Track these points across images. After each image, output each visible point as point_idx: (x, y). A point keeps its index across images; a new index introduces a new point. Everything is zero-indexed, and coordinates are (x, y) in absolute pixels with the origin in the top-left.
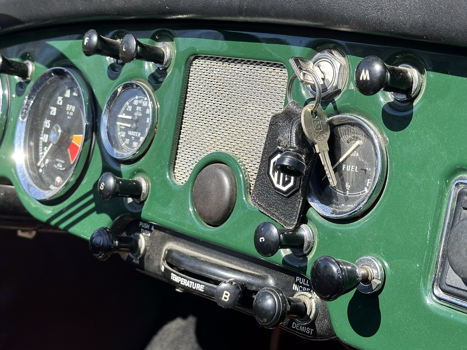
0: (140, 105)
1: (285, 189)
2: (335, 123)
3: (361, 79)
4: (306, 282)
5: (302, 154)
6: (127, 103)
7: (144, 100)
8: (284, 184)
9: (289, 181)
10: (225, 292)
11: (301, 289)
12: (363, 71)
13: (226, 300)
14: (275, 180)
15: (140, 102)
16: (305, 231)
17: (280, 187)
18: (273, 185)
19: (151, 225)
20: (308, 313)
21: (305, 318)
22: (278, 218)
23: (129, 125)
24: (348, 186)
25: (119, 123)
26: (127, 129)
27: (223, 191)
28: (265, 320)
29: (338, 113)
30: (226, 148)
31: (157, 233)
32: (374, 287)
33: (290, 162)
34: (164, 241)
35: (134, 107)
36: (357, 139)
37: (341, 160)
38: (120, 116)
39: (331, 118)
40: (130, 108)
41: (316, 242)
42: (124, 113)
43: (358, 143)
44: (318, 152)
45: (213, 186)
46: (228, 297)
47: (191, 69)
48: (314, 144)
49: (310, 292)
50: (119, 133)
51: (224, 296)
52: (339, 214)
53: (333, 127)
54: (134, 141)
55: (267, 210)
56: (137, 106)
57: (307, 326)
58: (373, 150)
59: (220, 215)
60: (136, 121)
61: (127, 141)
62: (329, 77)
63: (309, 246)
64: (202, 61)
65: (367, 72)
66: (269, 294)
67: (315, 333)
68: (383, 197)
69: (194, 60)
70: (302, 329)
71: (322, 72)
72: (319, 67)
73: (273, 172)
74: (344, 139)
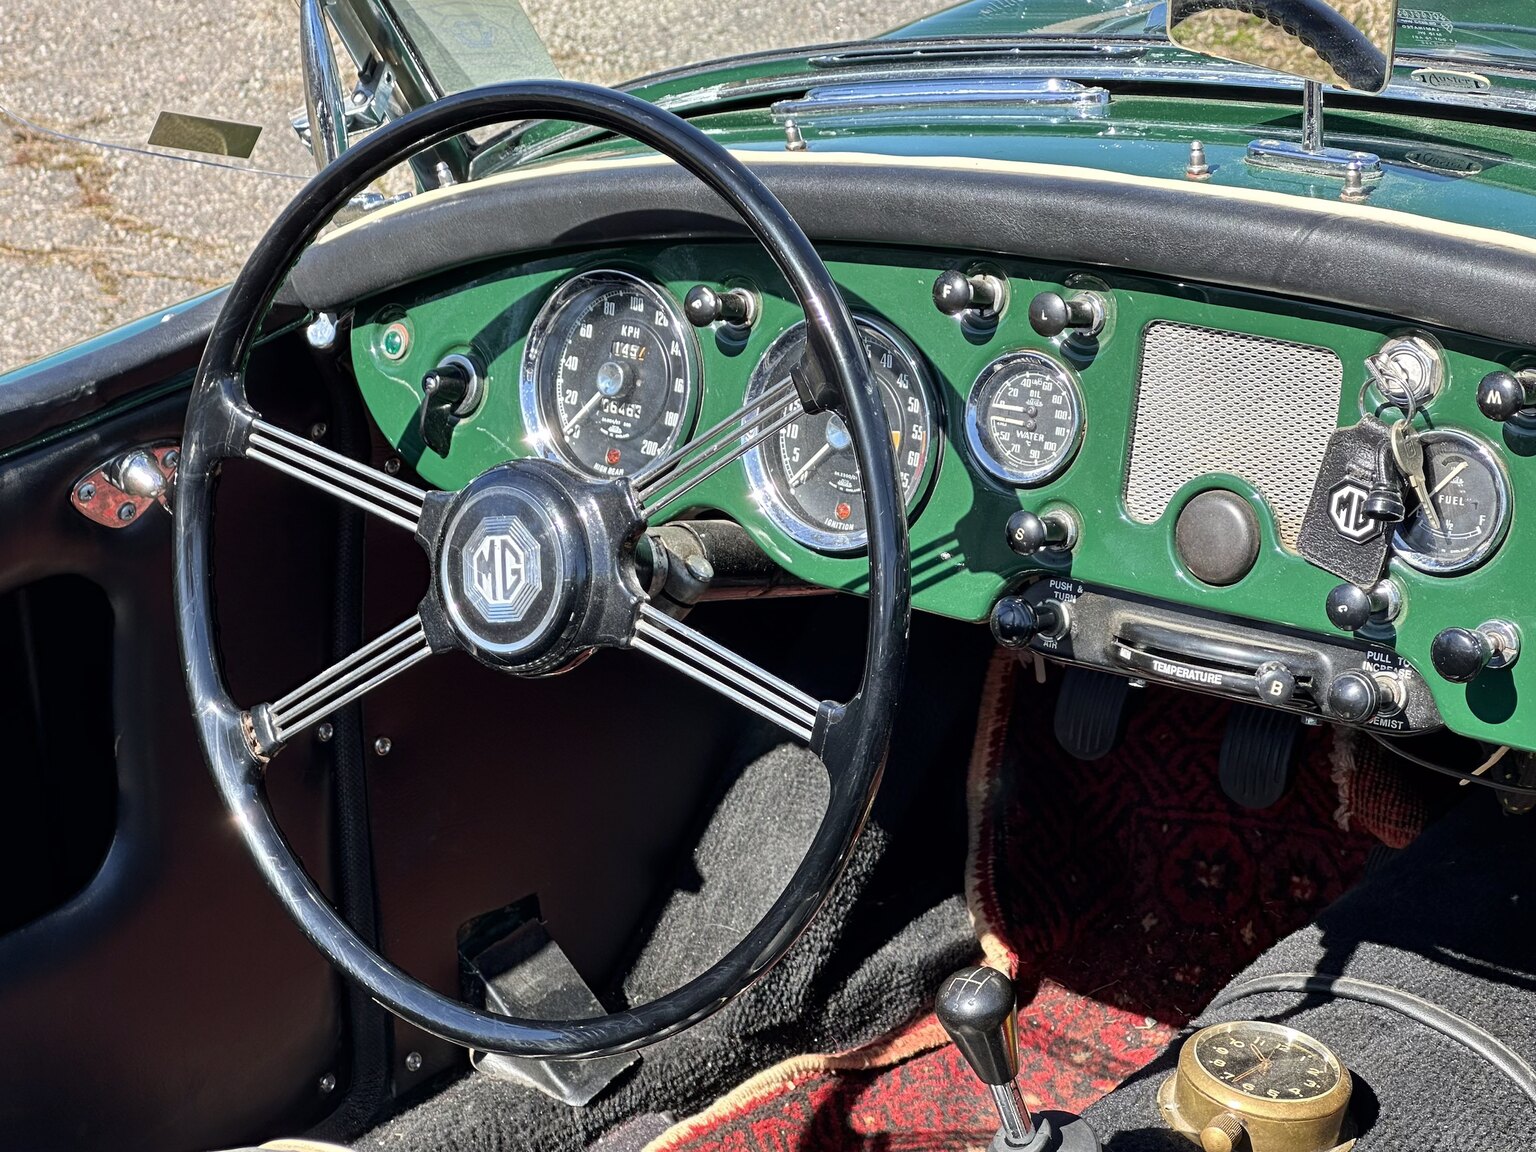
0: (1034, 387)
1: (1359, 533)
2: (1429, 441)
3: (1488, 401)
4: (1384, 658)
5: (1396, 491)
6: (1008, 383)
7: (1044, 380)
8: (1357, 527)
9: (1364, 524)
10: (1275, 682)
11: (1377, 668)
12: (1492, 392)
13: (1278, 694)
14: (1340, 521)
15: (1036, 383)
16: (1386, 589)
17: (1350, 530)
18: (1337, 528)
19: (1076, 584)
20: (1396, 701)
21: (1392, 707)
22: (1344, 573)
23: (1021, 423)
24: (1449, 524)
25: (993, 418)
26: (1012, 428)
27: (1238, 536)
28: (1348, 715)
29: (1432, 428)
30: (1228, 466)
31: (1090, 597)
32: (1507, 659)
33: (1385, 506)
34: (1110, 609)
35: (1024, 394)
36: (1459, 460)
37: (1437, 489)
38: (994, 405)
39: (1422, 434)
40: (1015, 392)
41: (1406, 603)
42: (1001, 399)
43: (1462, 466)
44: (1414, 485)
45: (1219, 528)
46: (1279, 689)
47: (1147, 339)
48: (1407, 476)
49: (1392, 671)
50: (996, 434)
51: (1274, 687)
52: (1447, 565)
53: (1425, 445)
54: (1030, 448)
55: (1324, 562)
56: (1030, 389)
57: (1392, 719)
58: (1490, 478)
59: (1235, 570)
60: (1033, 416)
61: (1017, 447)
62: (1415, 378)
63: (1396, 609)
64: (1169, 329)
65: (1497, 393)
66: (1352, 680)
67: (1406, 726)
68: (1510, 542)
69: (1152, 326)
70: (1384, 723)
71: (1404, 370)
72: (1397, 361)
73: (1338, 510)
74: (1437, 461)
